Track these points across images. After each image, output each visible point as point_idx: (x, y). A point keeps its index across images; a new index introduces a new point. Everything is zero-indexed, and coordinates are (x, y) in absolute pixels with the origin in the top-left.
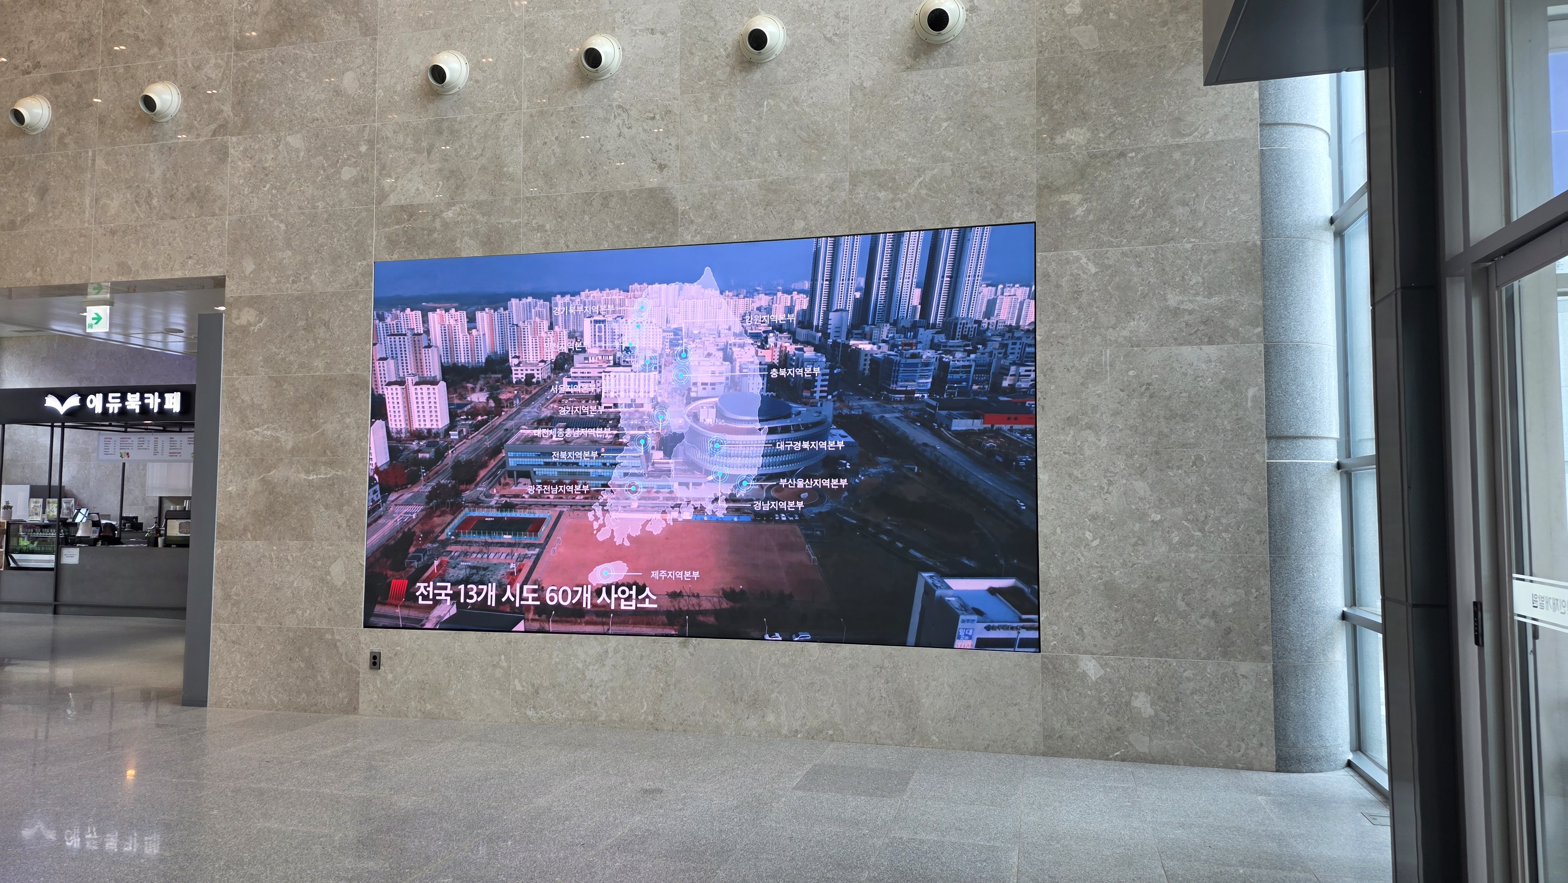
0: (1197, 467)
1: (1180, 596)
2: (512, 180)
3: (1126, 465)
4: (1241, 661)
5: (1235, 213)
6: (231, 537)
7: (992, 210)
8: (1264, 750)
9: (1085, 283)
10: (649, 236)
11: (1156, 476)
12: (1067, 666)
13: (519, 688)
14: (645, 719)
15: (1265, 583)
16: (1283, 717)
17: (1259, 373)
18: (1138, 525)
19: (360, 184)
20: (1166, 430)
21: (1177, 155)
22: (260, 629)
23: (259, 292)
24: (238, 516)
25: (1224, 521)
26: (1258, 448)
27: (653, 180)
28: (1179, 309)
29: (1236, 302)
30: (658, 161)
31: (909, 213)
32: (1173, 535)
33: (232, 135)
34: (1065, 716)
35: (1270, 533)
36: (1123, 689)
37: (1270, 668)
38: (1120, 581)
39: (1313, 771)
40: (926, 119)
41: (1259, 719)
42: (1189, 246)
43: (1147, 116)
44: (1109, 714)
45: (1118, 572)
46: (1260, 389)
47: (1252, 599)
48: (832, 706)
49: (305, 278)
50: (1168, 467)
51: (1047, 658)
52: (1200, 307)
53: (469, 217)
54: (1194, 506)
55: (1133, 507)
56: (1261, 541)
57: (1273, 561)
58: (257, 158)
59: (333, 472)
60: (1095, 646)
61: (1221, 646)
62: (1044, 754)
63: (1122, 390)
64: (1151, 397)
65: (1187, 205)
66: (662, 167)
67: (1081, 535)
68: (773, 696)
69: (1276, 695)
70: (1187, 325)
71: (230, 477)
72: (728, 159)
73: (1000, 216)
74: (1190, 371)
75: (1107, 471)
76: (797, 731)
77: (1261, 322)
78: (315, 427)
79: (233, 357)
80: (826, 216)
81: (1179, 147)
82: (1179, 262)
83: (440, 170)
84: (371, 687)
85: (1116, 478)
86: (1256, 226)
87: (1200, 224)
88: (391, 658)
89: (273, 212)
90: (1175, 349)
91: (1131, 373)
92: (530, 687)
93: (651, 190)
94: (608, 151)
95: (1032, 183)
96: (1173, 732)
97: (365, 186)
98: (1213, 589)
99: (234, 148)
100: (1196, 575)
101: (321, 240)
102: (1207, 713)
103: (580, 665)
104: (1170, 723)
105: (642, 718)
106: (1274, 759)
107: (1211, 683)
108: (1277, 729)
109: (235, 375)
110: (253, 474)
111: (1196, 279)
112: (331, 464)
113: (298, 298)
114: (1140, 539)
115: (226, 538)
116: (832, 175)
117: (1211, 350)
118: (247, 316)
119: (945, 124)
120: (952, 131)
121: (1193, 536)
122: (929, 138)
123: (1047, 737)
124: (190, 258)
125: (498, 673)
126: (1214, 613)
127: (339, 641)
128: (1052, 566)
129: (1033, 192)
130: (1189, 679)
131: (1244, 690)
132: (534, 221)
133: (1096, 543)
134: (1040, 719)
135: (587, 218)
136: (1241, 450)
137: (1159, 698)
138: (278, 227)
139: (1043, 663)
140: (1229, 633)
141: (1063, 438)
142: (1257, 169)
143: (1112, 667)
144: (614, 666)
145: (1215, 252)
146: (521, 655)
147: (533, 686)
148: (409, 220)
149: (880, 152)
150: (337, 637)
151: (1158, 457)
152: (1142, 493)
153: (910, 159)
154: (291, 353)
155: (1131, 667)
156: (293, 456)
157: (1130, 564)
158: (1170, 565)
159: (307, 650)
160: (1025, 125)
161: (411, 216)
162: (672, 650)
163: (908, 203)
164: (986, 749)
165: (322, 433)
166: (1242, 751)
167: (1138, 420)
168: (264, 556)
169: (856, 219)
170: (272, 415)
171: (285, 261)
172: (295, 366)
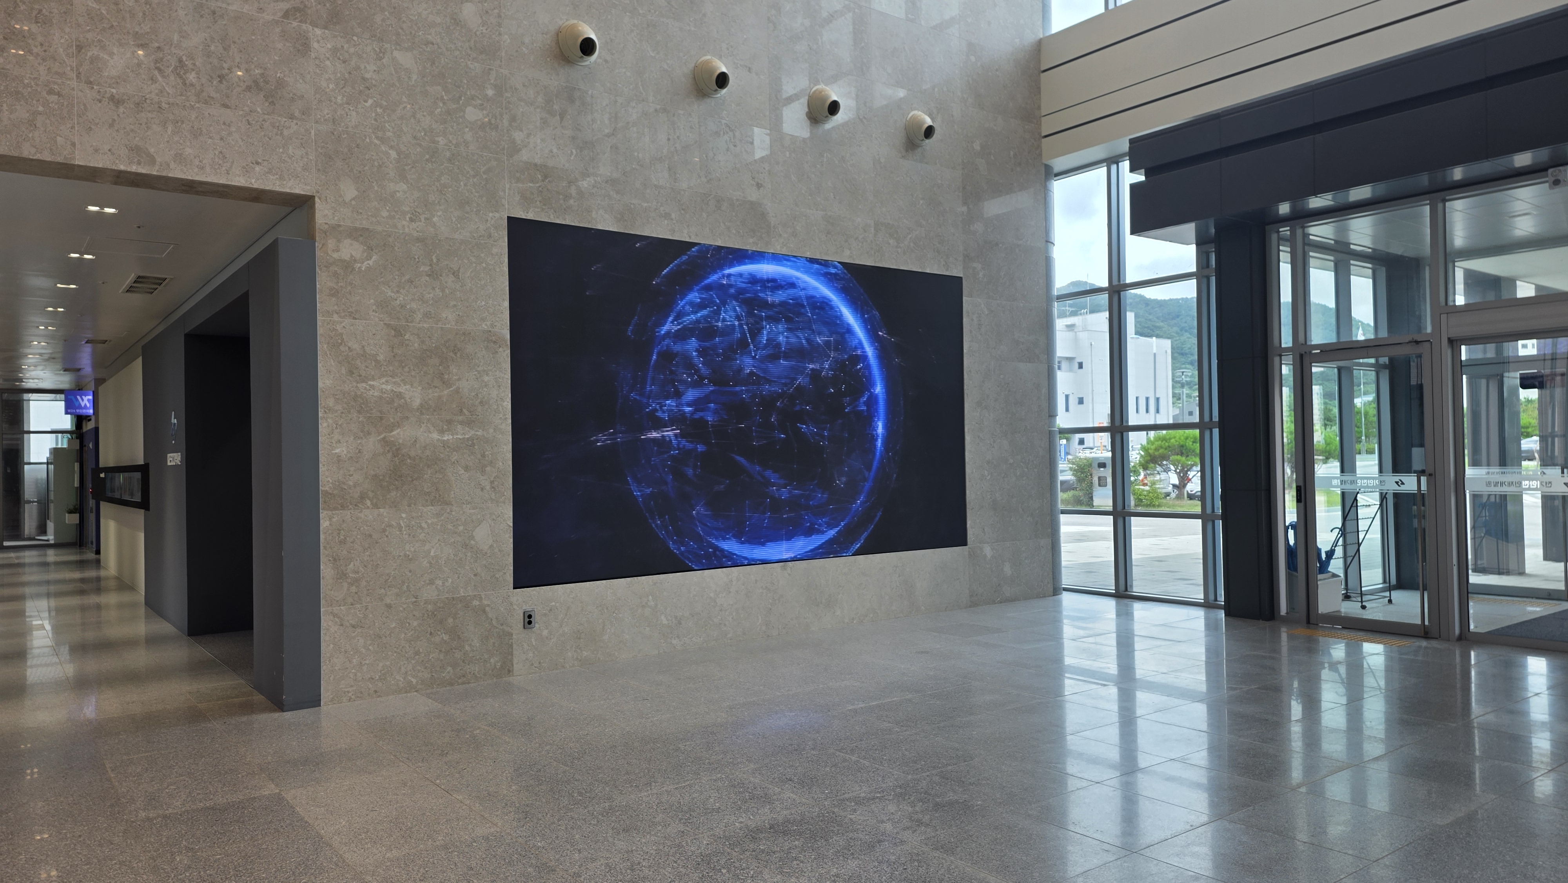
0: (1025, 432)
1: (1020, 505)
3: (1000, 431)
5: (1037, 289)
7: (943, 265)
8: (1049, 585)
9: (983, 320)
11: (1011, 438)
12: (978, 552)
13: (665, 622)
14: (760, 629)
17: (1046, 380)
18: (1004, 466)
19: (488, 129)
20: (1014, 411)
23: (365, 224)
25: (1034, 462)
26: (1046, 422)
27: (753, 195)
28: (1018, 341)
29: (1038, 340)
30: (756, 180)
31: (905, 257)
32: (1017, 471)
33: (315, 25)
34: (978, 582)
35: (1050, 468)
36: (1000, 561)
37: (1050, 541)
38: (998, 499)
40: (912, 196)
41: (1048, 569)
42: (1022, 305)
44: (995, 577)
45: (997, 494)
46: (1046, 389)
47: (1044, 504)
48: (872, 597)
49: (426, 219)
50: (1015, 432)
51: (970, 549)
52: (1026, 341)
53: (603, 191)
54: (1024, 454)
55: (1003, 456)
56: (1047, 473)
59: (472, 432)
60: (990, 538)
61: (1034, 531)
62: (970, 607)
63: (998, 386)
65: (1021, 281)
66: (759, 186)
67: (983, 473)
68: (839, 597)
69: (1052, 555)
70: (1021, 350)
71: (336, 436)
72: (803, 191)
73: (947, 271)
74: (1022, 378)
75: (993, 434)
77: (1046, 351)
78: (446, 383)
80: (862, 249)
81: (1018, 246)
82: (1018, 314)
83: (573, 138)
84: (526, 646)
85: (996, 439)
87: (1026, 293)
88: (545, 615)
89: (380, 134)
90: (1017, 364)
91: (1001, 376)
93: (751, 203)
94: (719, 161)
95: (961, 252)
96: (1018, 583)
97: (493, 133)
98: (1031, 501)
100: (1025, 493)
101: (444, 179)
102: (1030, 570)
104: (1017, 578)
106: (1052, 589)
107: (1031, 553)
108: (1053, 572)
109: (336, 317)
110: (369, 433)
111: (1024, 325)
112: (469, 423)
113: (418, 240)
114: (1005, 474)
115: (335, 509)
116: (865, 220)
117: (1030, 366)
118: (350, 249)
120: (924, 207)
121: (1024, 471)
122: (914, 209)
123: (971, 597)
125: (647, 612)
126: (1032, 513)
127: (488, 605)
128: (971, 493)
129: (961, 258)
130: (1023, 552)
131: (1042, 554)
133: (989, 477)
134: (968, 586)
135: (704, 215)
136: (1039, 422)
137: (1013, 564)
138: (387, 153)
141: (975, 414)
142: (1045, 265)
143: (996, 549)
145: (1031, 310)
146: (665, 593)
147: (676, 617)
148: (543, 181)
149: (889, 211)
150: (486, 602)
151: (1011, 426)
152: (1006, 447)
153: (904, 221)
154: (413, 299)
155: (1003, 548)
156: (422, 414)
157: (1002, 489)
158: (1016, 489)
159: (450, 620)
160: (958, 214)
161: (545, 177)
163: (904, 252)
165: (457, 391)
166: (1041, 588)
168: (390, 526)
169: (878, 256)
170: (391, 368)
171: (398, 194)
172: (419, 316)
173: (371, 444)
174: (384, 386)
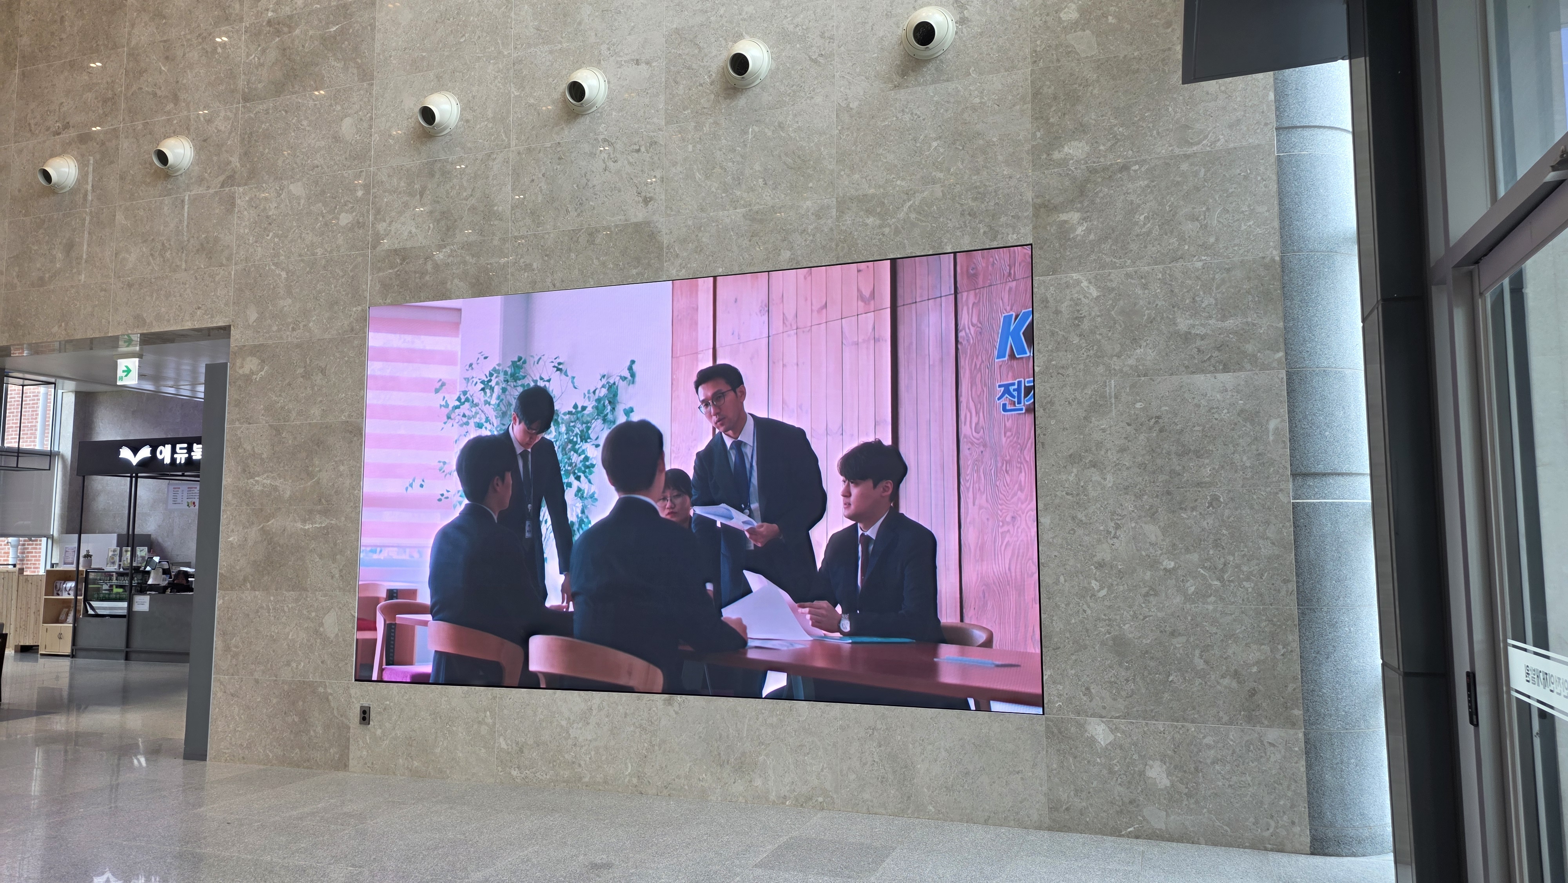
0: (1213, 508)
1: (1197, 652)
2: (501, 220)
3: (1135, 506)
4: (1267, 726)
5: (1250, 226)
6: (232, 588)
7: (985, 233)
8: (1297, 829)
9: (1086, 308)
10: (634, 272)
11: (1168, 519)
12: (1073, 729)
13: (504, 746)
14: (629, 782)
15: (1293, 638)
16: (1317, 792)
17: (1281, 402)
18: (1149, 573)
19: (356, 229)
20: (1178, 468)
21: (1184, 166)
22: (257, 681)
23: (261, 341)
24: (238, 568)
25: (1245, 568)
26: (1282, 487)
27: (638, 214)
28: (1190, 333)
29: (1254, 325)
30: (643, 194)
31: (898, 238)
32: (1188, 584)
33: (239, 185)
34: (1072, 786)
35: (1297, 582)
36: (1136, 757)
37: (1301, 735)
38: (1131, 636)
39: (1354, 855)
40: (915, 140)
41: (1290, 794)
42: (1199, 265)
43: (1151, 125)
44: (1120, 784)
45: (1127, 626)
46: (1283, 421)
47: (1278, 656)
48: (822, 770)
49: (304, 326)
50: (1181, 509)
51: (1052, 721)
52: (1213, 331)
53: (459, 259)
54: (1211, 552)
55: (1144, 553)
56: (1287, 591)
57: (1302, 614)
58: (262, 207)
59: (328, 521)
60: (1104, 708)
61: (1244, 710)
62: (1050, 829)
63: (1129, 425)
64: (1161, 431)
65: (1197, 220)
66: (647, 201)
67: (1086, 585)
68: (761, 758)
69: (1309, 767)
70: (1199, 351)
71: (232, 526)
72: (713, 189)
73: (994, 238)
74: (1203, 402)
75: (1113, 513)
76: (785, 797)
77: (1282, 346)
78: (310, 475)
79: (236, 406)
80: (812, 245)
81: (1187, 157)
82: (1189, 282)
83: (431, 212)
84: (361, 742)
85: (1123, 521)
86: (1274, 240)
87: (1212, 240)
88: (380, 713)
89: (276, 260)
90: (1186, 378)
91: (1138, 405)
92: (514, 745)
93: (636, 224)
94: (594, 186)
95: (1027, 202)
96: (1192, 806)
97: (361, 231)
98: (1234, 646)
99: (240, 198)
100: (1214, 630)
101: (319, 287)
102: (1230, 786)
103: (564, 723)
104: (1189, 796)
105: (626, 780)
106: (1309, 840)
107: (1234, 752)
108: (1311, 805)
109: (237, 424)
110: (253, 523)
111: (1208, 301)
112: (325, 513)
113: (298, 346)
114: (1151, 588)
115: (227, 589)
116: (819, 201)
117: (1226, 379)
118: (250, 364)
119: (935, 144)
120: (941, 150)
121: (1211, 585)
122: (918, 159)
123: (1053, 809)
124: (199, 308)
125: (484, 730)
126: (1236, 671)
127: (331, 694)
128: (1055, 618)
129: (1029, 212)
130: (1209, 747)
131: (1272, 759)
132: (522, 260)
133: (1104, 592)
134: (1045, 789)
135: (573, 255)
136: (1263, 488)
137: (1176, 767)
138: (280, 275)
139: (1047, 727)
140: (1254, 695)
141: (1064, 477)
142: (1274, 177)
143: (1123, 732)
144: (598, 724)
145: (1228, 270)
146: (505, 711)
147: (517, 743)
148: (401, 264)
149: (867, 176)
150: (329, 691)
151: (1170, 497)
152: (1153, 538)
153: (899, 182)
154: (290, 401)
155: (1145, 733)
156: (290, 505)
157: (1141, 617)
158: (1186, 618)
159: (301, 703)
160: (1020, 141)
161: (403, 259)
162: (657, 708)
163: (897, 227)
164: (986, 822)
165: (318, 482)
166: (1271, 830)
167: (1147, 457)
168: (262, 607)
169: (843, 248)
170: (271, 464)
171: (285, 309)
172: (294, 415)
173: (253, 533)
174: (265, 481)
